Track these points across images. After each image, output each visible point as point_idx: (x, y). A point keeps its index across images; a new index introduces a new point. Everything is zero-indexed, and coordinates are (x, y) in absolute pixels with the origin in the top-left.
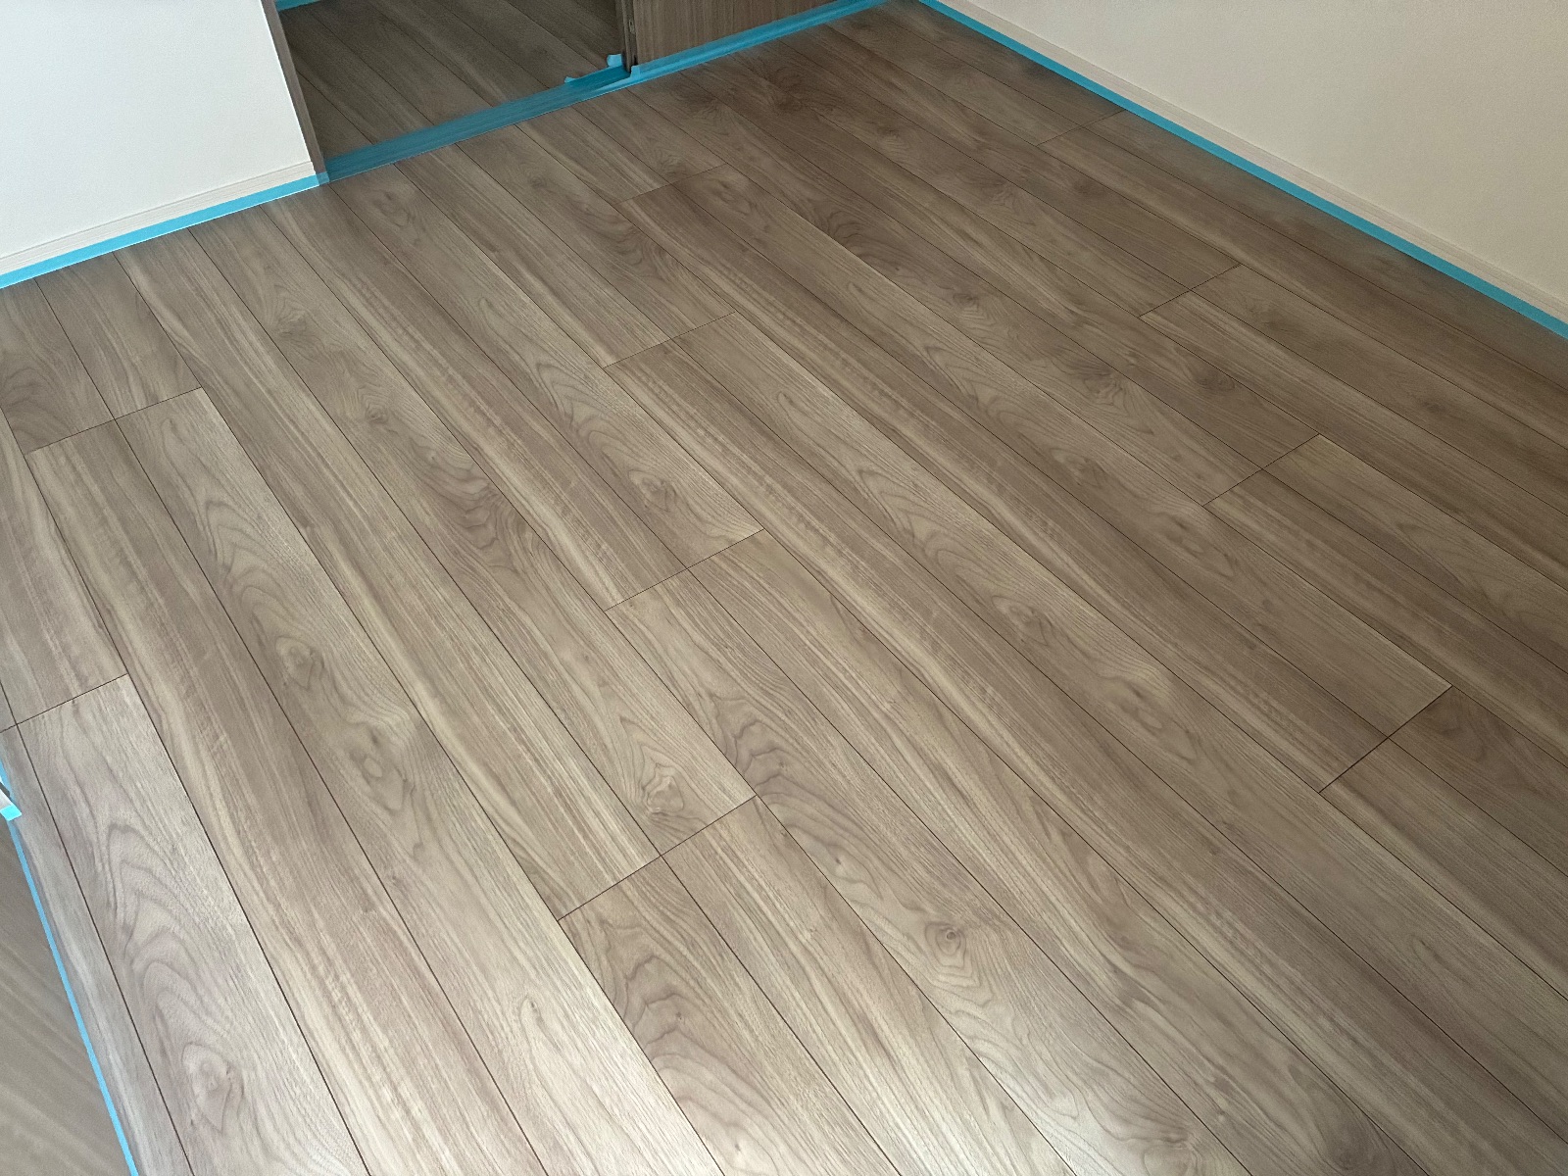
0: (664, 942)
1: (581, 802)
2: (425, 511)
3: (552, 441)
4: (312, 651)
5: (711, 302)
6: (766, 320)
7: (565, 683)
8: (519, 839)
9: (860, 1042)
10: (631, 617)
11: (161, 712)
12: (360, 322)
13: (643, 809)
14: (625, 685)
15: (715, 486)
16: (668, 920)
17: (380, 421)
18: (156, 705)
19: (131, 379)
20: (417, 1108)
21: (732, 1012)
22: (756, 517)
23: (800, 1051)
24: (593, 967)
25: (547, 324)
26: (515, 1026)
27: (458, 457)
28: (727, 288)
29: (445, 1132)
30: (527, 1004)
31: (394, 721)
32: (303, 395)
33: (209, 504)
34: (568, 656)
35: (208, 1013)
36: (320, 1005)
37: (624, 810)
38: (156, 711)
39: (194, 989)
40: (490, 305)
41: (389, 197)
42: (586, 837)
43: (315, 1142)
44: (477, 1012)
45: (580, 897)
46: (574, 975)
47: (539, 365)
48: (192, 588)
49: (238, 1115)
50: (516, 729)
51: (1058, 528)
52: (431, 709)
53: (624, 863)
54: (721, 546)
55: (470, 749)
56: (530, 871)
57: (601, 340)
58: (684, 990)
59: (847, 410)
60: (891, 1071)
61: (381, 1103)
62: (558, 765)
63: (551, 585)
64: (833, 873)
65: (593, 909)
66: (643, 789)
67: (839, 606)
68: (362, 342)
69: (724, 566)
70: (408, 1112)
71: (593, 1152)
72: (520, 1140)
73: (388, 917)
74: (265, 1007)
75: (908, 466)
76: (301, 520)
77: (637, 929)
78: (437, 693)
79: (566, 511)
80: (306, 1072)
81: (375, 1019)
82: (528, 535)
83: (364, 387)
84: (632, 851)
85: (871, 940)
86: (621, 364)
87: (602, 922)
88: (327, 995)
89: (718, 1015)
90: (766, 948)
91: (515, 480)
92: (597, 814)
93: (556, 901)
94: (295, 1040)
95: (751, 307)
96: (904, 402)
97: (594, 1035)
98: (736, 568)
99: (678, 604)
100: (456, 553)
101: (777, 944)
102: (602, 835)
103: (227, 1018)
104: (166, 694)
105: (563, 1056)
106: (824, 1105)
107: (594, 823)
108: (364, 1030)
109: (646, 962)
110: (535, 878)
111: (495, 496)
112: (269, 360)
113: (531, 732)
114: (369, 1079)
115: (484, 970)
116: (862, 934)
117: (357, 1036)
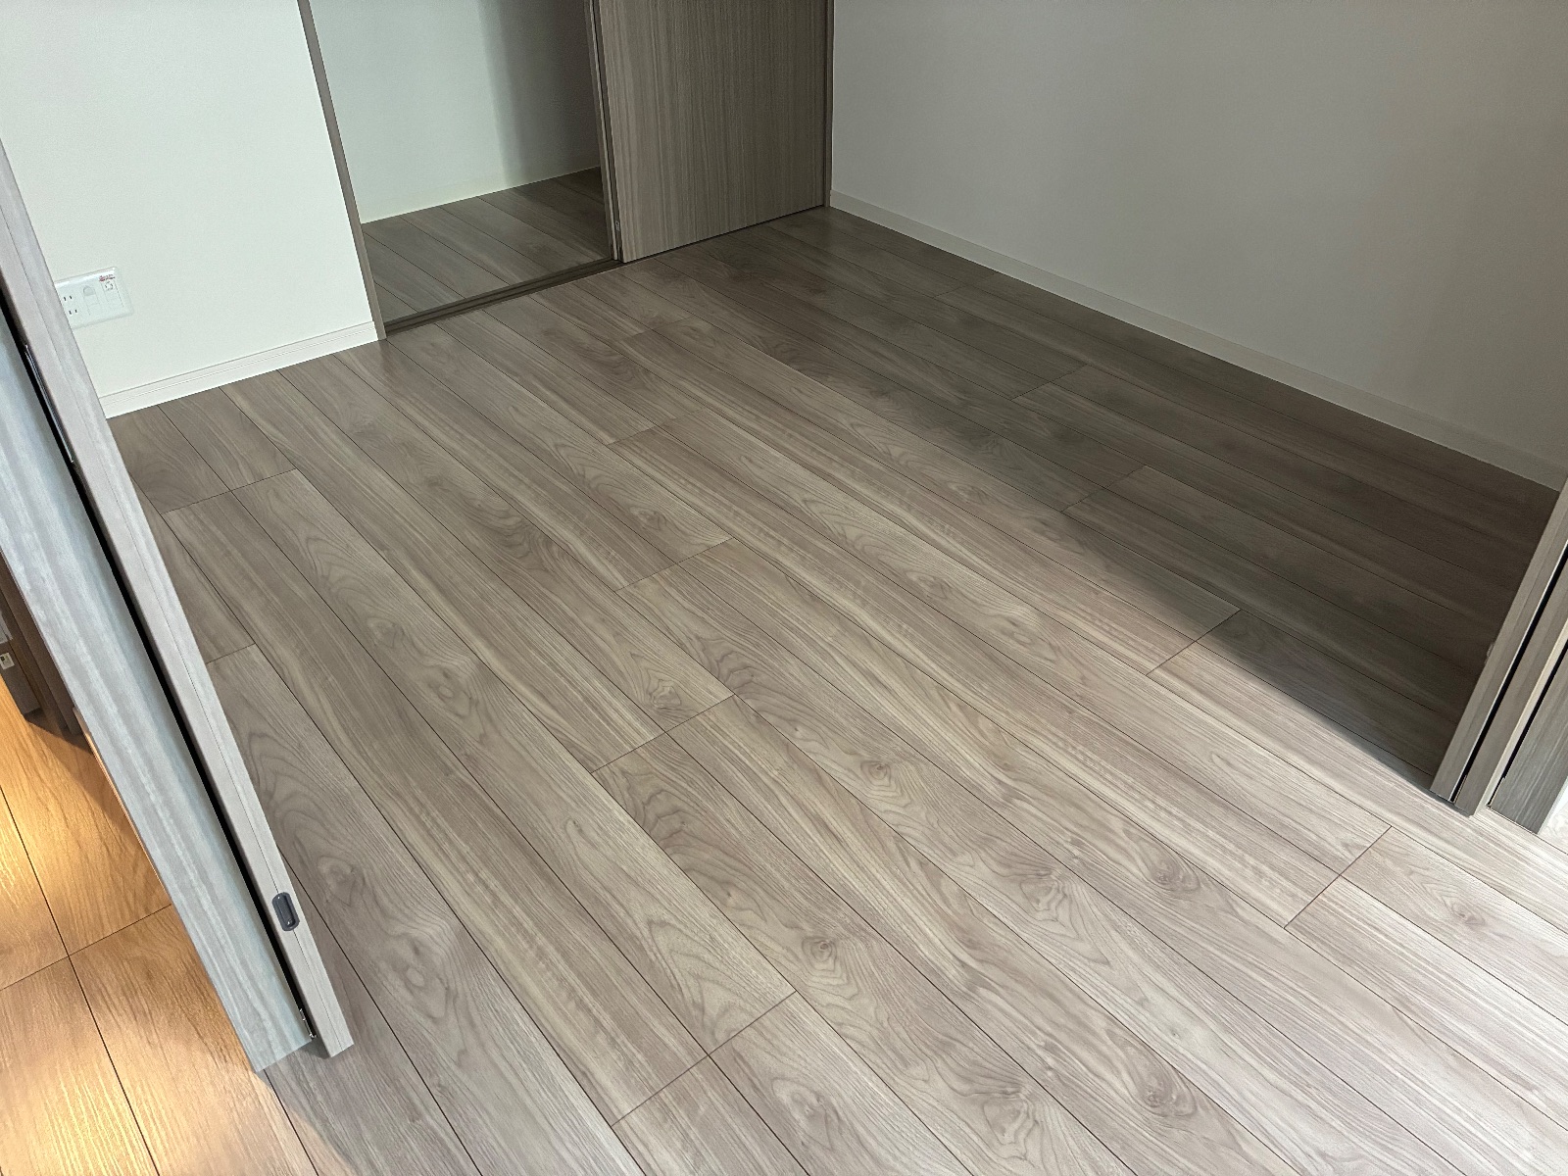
0: (669, 781)
1: (604, 705)
2: (474, 538)
3: (569, 491)
4: (394, 624)
5: (687, 402)
6: (730, 413)
7: (588, 636)
8: (558, 727)
9: (815, 831)
10: (635, 594)
11: (282, 666)
12: (417, 425)
13: (652, 706)
14: (633, 635)
15: (697, 514)
16: (673, 769)
17: (436, 484)
18: (279, 662)
19: (241, 466)
20: (493, 884)
21: (721, 819)
22: (729, 532)
23: (772, 838)
24: (619, 799)
25: (561, 419)
26: (563, 836)
27: (497, 503)
28: (699, 394)
29: (515, 897)
30: (570, 822)
31: (460, 664)
32: (375, 471)
33: (308, 539)
34: (589, 619)
35: (335, 839)
36: (417, 830)
37: (637, 708)
38: (278, 665)
39: (323, 825)
40: (516, 410)
41: (433, 345)
42: (609, 724)
43: (419, 907)
44: (533, 828)
45: (606, 758)
46: (604, 804)
47: (556, 446)
48: (300, 591)
49: (361, 895)
50: (553, 664)
51: (953, 529)
52: (488, 655)
53: (638, 737)
54: (700, 549)
55: (519, 678)
56: (570, 747)
57: (603, 428)
58: (686, 808)
59: (793, 464)
60: (839, 846)
61: (467, 884)
62: (586, 684)
63: (575, 579)
64: (794, 737)
65: (616, 765)
66: (650, 694)
67: (792, 581)
68: (418, 435)
69: (704, 561)
70: (487, 887)
71: (625, 903)
72: (571, 899)
73: (463, 778)
74: (377, 833)
75: (840, 496)
76: (379, 546)
77: (650, 776)
78: (491, 644)
79: (582, 533)
80: (410, 867)
81: (459, 836)
82: (555, 549)
83: (422, 464)
84: (643, 730)
85: (822, 773)
86: (619, 442)
87: (624, 773)
88: (423, 824)
89: (712, 822)
90: (745, 781)
91: (542, 515)
92: (617, 711)
93: (589, 762)
94: (401, 850)
95: (718, 405)
96: (836, 458)
97: (621, 837)
98: (714, 561)
99: (671, 585)
100: (501, 562)
101: (753, 778)
102: (620, 722)
103: (349, 840)
104: (285, 653)
105: (598, 850)
106: (792, 868)
107: (615, 716)
108: (450, 842)
109: (659, 793)
110: (572, 750)
111: (527, 525)
112: (348, 450)
113: (564, 666)
114: (458, 870)
115: (537, 804)
116: (816, 770)
117: (446, 846)
